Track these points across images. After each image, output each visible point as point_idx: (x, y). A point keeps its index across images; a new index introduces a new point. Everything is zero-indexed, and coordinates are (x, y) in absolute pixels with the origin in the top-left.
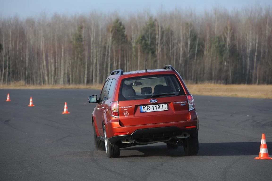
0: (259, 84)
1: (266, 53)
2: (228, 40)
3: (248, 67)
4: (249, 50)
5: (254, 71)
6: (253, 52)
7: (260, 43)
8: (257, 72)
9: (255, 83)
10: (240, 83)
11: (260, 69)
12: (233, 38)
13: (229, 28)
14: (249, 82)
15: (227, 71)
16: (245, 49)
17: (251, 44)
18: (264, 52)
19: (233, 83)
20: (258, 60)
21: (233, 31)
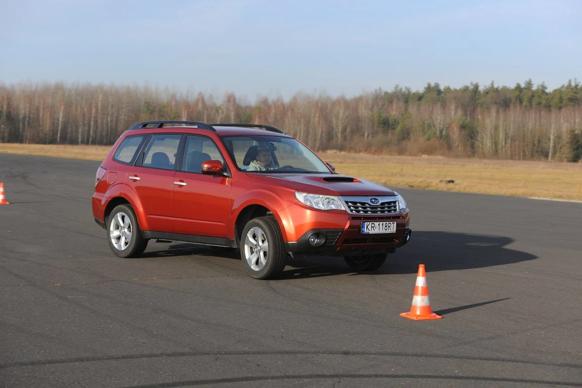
0: (29, 143)
1: (35, 120)
2: (5, 107)
3: (21, 130)
4: (21, 116)
5: (26, 133)
6: (24, 118)
7: (30, 111)
8: (28, 133)
9: (26, 142)
10: (13, 142)
11: (30, 132)
12: (9, 105)
13: (6, 98)
14: (21, 142)
15: (4, 132)
16: (18, 115)
17: (23, 111)
18: (34, 118)
19: (9, 141)
20: (29, 123)
21: (9, 100)
